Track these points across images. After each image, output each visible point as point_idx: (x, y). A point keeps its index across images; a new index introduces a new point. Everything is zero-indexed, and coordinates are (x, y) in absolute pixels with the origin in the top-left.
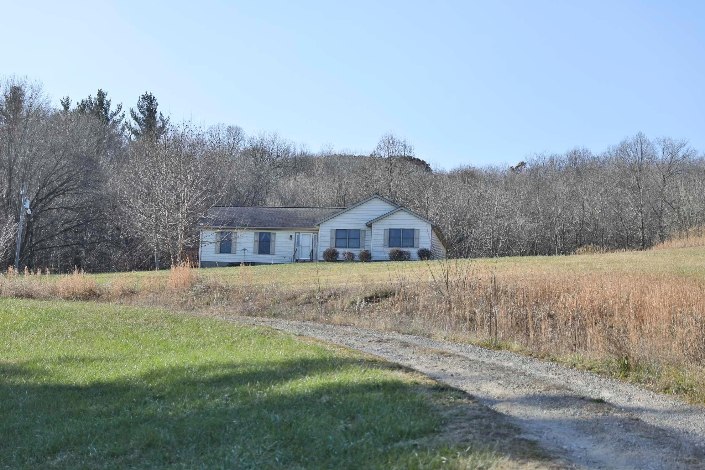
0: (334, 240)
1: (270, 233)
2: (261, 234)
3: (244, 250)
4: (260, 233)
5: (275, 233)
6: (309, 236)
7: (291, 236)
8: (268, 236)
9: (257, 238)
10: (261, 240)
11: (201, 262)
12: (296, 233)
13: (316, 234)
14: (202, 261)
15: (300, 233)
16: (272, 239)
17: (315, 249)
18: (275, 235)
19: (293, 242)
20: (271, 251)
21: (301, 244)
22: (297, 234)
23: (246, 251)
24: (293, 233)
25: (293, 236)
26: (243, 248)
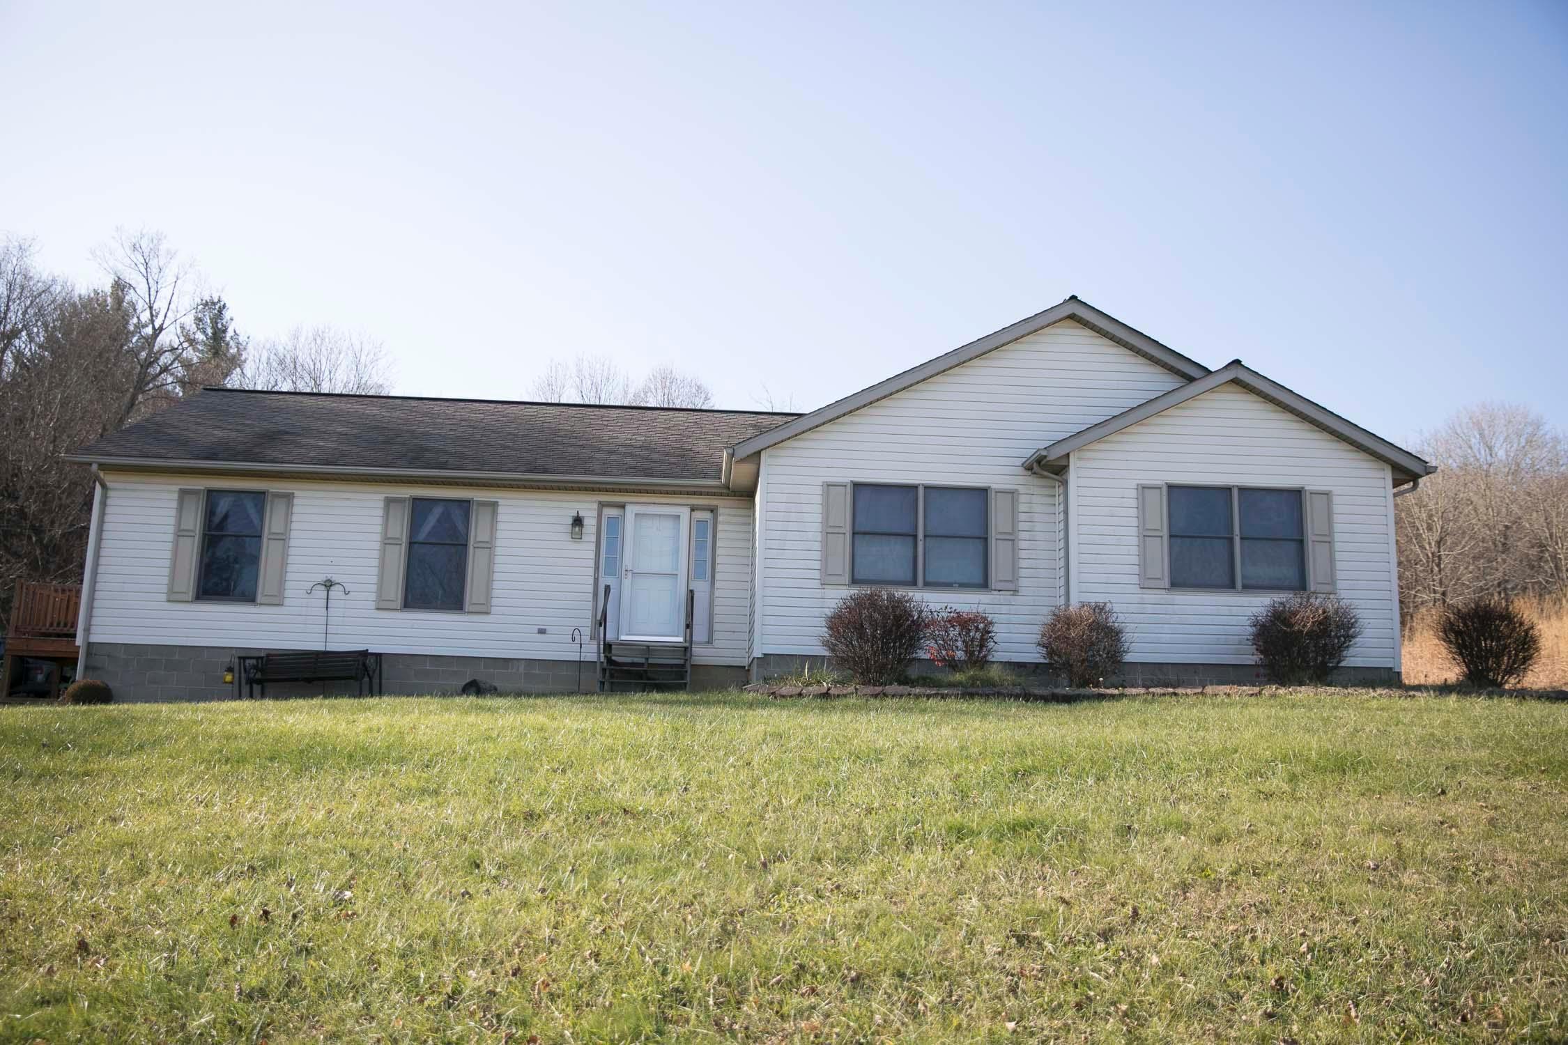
0: (842, 545)
1: (465, 505)
2: (419, 508)
3: (329, 585)
4: (416, 501)
5: (494, 505)
6: (669, 524)
7: (578, 521)
8: (457, 514)
9: (400, 529)
10: (421, 537)
11: (90, 645)
12: (602, 505)
13: (706, 516)
14: (94, 638)
15: (622, 506)
16: (479, 532)
17: (701, 588)
18: (494, 514)
19: (586, 550)
20: (473, 593)
21: (628, 562)
22: (613, 512)
23: (336, 592)
24: (587, 507)
25: (590, 523)
26: (322, 578)
